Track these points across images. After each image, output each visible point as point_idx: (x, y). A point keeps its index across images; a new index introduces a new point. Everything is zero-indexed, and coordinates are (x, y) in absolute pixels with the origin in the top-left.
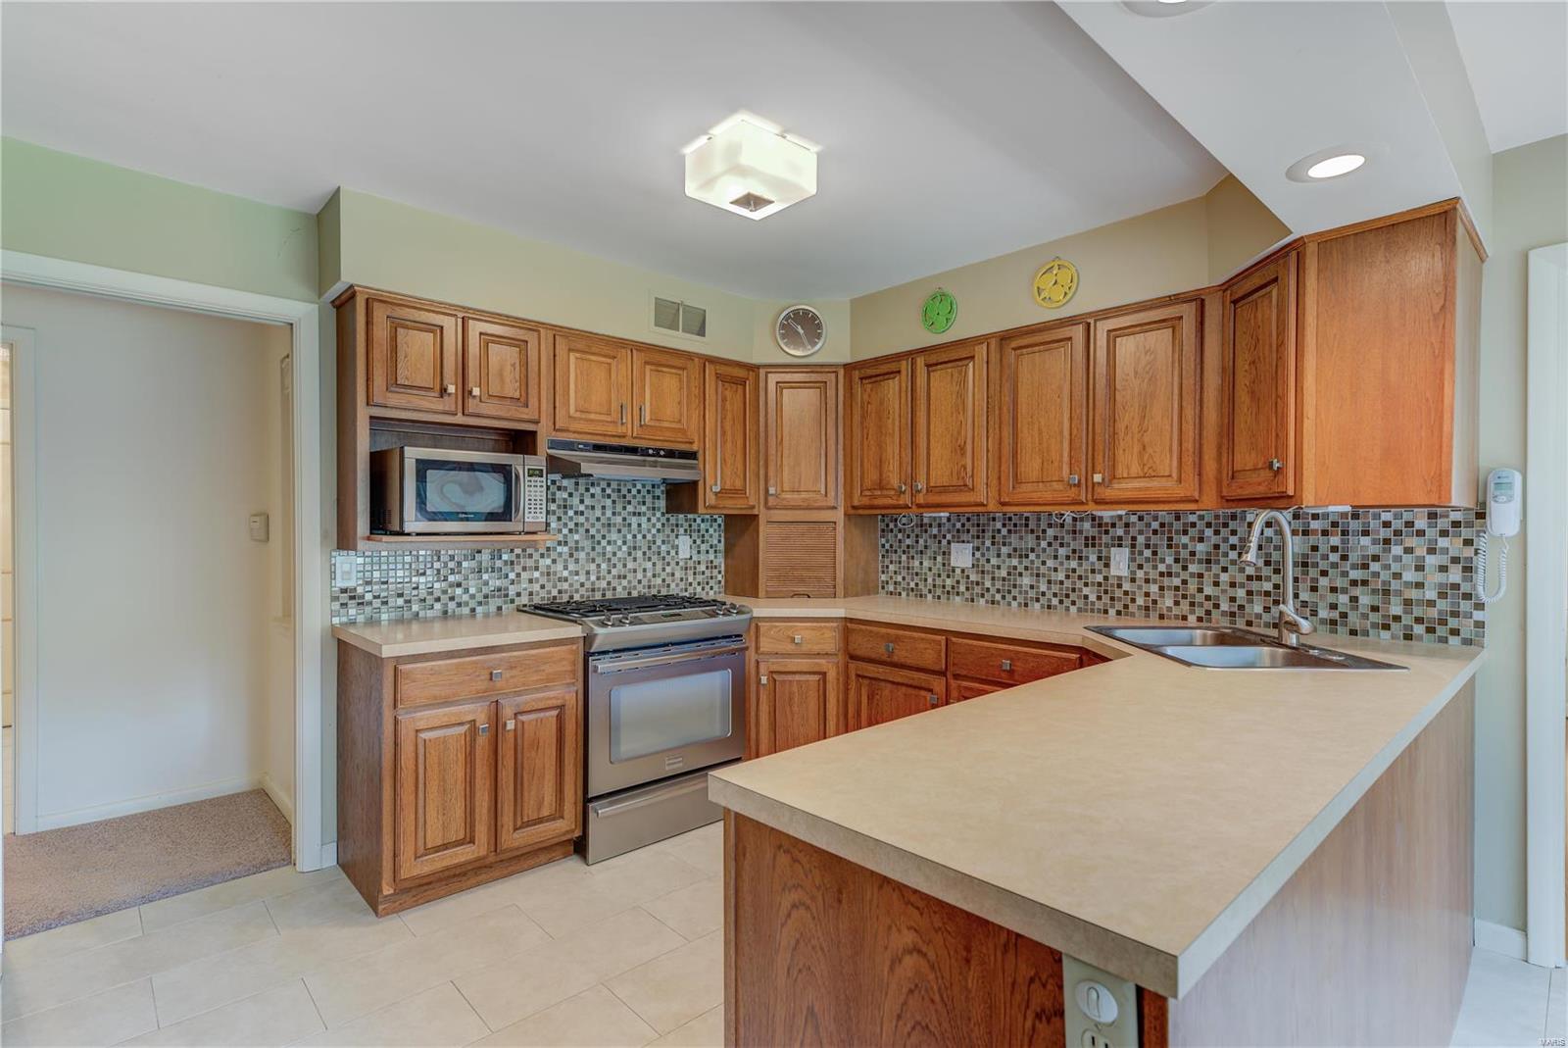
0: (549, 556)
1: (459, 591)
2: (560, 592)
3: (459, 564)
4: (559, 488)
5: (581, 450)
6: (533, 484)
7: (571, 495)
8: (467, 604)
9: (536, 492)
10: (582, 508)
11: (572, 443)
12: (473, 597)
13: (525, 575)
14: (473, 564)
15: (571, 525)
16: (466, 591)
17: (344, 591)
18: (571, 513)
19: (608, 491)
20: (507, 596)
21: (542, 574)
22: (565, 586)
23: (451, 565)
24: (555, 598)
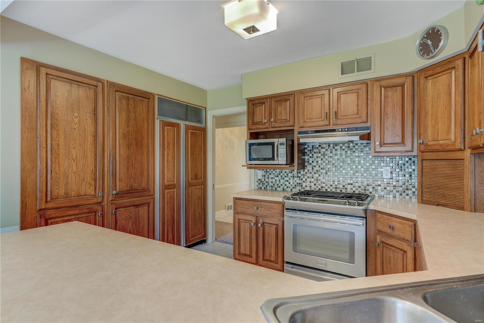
0: (317, 173)
1: (288, 183)
2: (322, 187)
3: (288, 174)
4: (322, 148)
5: (310, 133)
6: (281, 148)
7: (327, 150)
8: (290, 187)
9: (282, 150)
10: (331, 155)
11: (306, 131)
12: (291, 185)
13: (308, 180)
14: (292, 175)
15: (327, 162)
16: (289, 183)
17: (259, 180)
18: (327, 157)
19: (344, 148)
20: (302, 186)
21: (315, 180)
22: (324, 185)
23: (286, 174)
24: (319, 189)
